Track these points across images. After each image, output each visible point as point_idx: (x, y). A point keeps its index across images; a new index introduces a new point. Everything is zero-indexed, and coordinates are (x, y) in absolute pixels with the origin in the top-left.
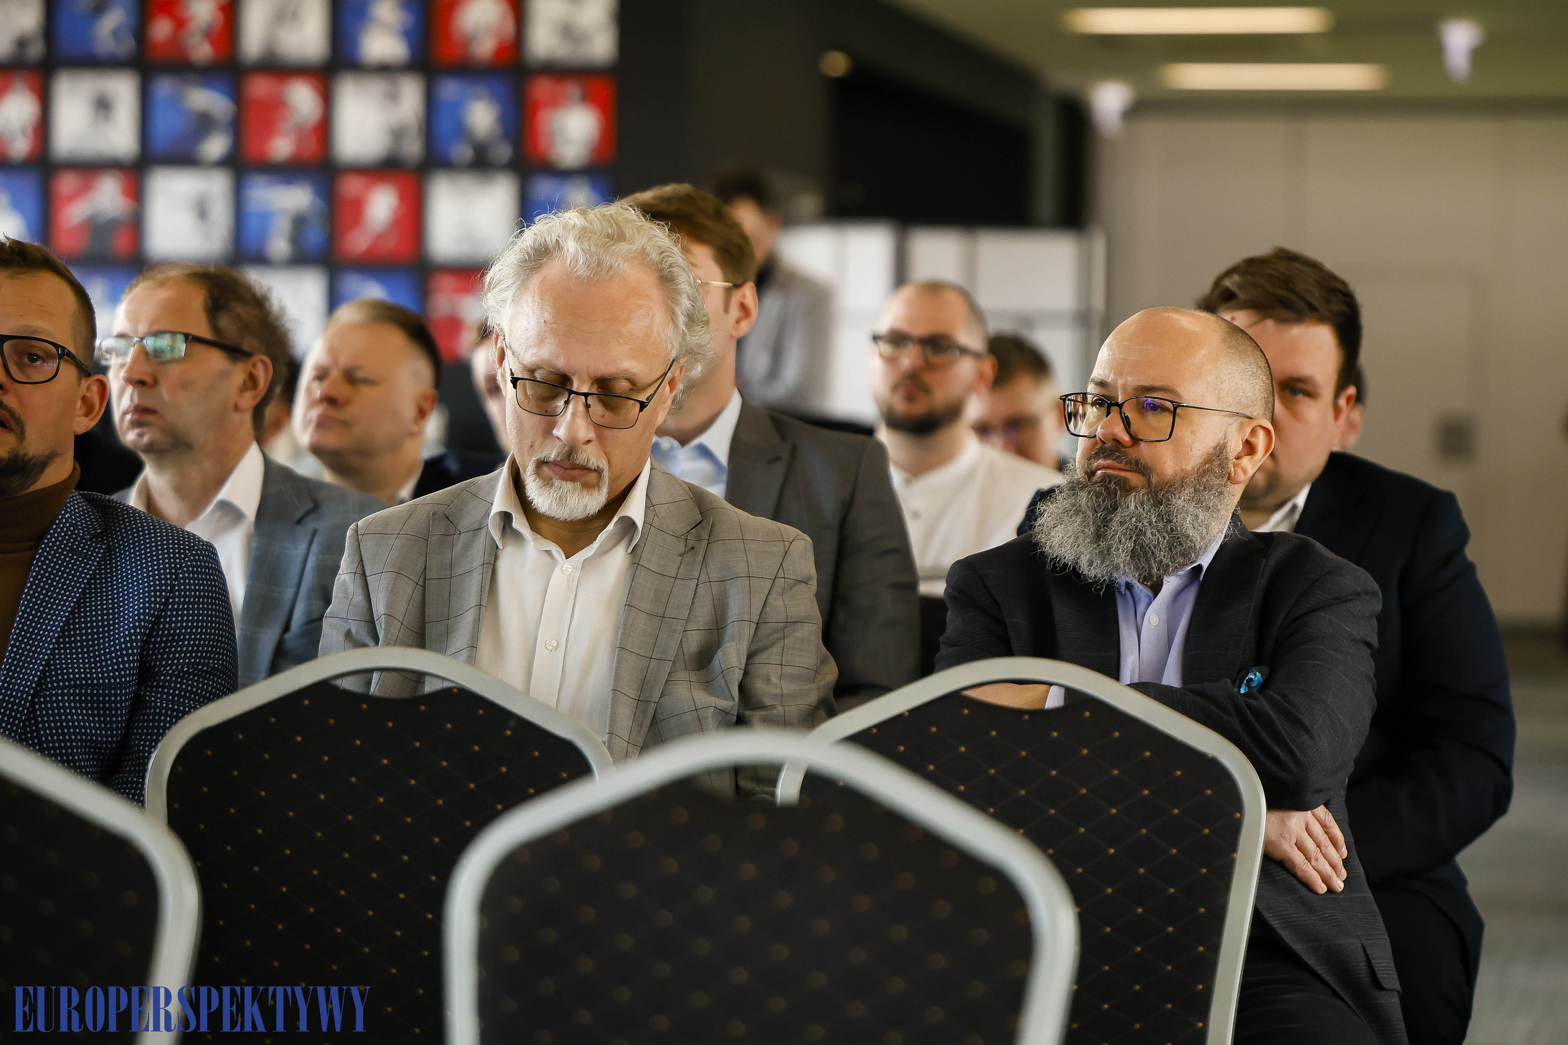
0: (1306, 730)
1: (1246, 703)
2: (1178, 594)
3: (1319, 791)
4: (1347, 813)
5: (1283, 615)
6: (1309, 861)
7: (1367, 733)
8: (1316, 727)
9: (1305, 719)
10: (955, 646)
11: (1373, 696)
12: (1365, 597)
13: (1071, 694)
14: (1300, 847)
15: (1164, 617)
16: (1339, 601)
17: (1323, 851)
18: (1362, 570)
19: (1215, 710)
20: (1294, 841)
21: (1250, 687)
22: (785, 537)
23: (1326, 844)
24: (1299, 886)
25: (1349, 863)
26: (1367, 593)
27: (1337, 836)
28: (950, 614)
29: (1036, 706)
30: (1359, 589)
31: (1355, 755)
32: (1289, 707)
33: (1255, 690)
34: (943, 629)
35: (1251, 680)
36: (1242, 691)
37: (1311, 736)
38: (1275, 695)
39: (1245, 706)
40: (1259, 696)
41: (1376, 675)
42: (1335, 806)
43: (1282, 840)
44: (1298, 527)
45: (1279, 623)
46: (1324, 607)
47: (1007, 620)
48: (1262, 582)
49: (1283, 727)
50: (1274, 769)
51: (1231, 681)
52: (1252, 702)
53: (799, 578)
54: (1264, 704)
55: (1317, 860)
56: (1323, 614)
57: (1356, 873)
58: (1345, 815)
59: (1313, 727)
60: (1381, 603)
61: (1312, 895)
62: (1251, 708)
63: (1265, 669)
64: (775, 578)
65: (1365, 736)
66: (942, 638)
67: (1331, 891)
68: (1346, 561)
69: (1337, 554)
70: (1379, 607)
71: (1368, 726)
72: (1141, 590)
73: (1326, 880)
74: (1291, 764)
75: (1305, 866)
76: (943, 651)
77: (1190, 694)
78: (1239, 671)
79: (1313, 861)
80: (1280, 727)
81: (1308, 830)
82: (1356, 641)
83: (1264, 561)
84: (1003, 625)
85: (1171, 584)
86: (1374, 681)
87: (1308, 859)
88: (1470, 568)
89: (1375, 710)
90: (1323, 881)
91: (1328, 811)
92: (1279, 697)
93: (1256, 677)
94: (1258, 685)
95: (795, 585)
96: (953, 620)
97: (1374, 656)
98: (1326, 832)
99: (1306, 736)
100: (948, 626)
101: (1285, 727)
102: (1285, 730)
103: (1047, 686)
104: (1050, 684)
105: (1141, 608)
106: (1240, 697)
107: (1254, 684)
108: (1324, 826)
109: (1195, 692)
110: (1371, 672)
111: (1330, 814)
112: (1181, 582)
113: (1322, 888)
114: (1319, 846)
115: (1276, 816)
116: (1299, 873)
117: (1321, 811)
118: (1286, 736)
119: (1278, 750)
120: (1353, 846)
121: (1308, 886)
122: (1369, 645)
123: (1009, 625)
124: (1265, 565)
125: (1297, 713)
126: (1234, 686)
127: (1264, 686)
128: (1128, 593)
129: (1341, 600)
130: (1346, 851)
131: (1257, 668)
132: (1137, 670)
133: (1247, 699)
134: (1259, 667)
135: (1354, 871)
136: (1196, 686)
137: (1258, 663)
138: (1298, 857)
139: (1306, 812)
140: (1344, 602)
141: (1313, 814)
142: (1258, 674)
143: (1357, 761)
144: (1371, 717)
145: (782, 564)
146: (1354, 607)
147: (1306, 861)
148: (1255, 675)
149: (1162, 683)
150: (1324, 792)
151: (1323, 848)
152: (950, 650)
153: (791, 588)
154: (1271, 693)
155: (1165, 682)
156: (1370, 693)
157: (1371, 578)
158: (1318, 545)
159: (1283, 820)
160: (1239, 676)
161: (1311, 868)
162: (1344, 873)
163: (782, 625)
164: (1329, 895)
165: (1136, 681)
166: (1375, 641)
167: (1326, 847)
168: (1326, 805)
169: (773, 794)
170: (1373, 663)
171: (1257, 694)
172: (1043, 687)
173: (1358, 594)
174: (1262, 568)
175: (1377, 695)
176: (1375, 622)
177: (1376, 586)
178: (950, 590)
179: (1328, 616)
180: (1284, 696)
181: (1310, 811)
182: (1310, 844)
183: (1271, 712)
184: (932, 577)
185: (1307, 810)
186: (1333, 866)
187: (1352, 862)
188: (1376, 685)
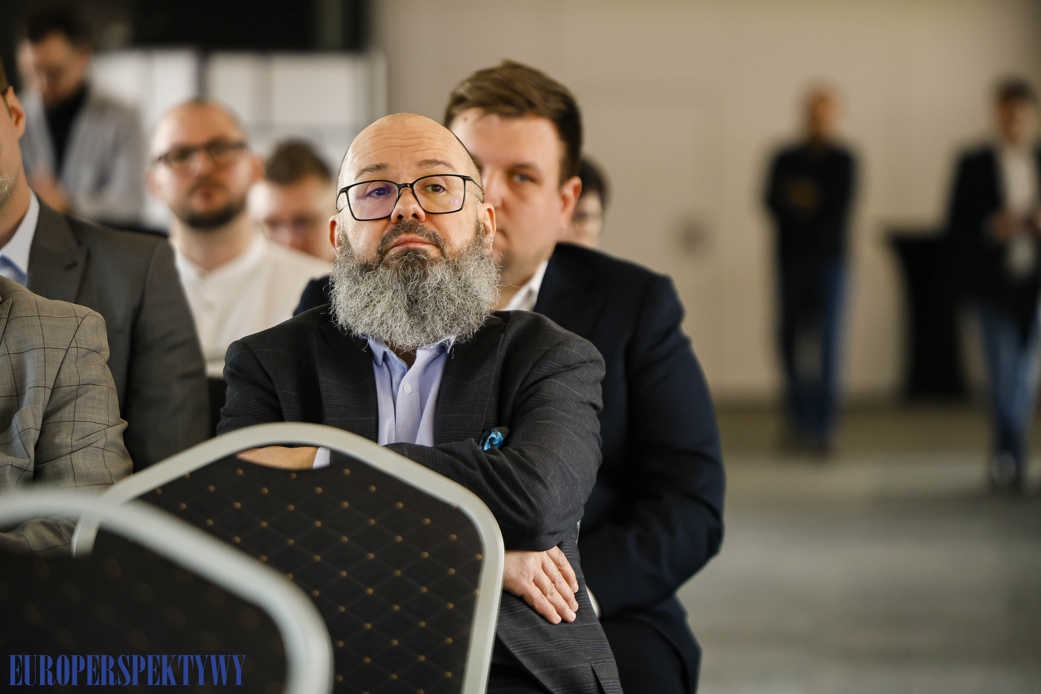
0: (541, 480)
1: (489, 459)
2: (429, 365)
3: (554, 533)
4: (578, 554)
5: (520, 382)
6: (546, 595)
7: (594, 482)
8: (549, 478)
9: (540, 472)
10: (234, 416)
11: (598, 450)
12: (590, 364)
13: (335, 455)
14: (537, 583)
15: (416, 386)
16: (568, 369)
17: (557, 587)
18: (587, 341)
19: (462, 465)
20: (532, 578)
21: (492, 445)
22: (77, 314)
23: (560, 580)
24: (537, 618)
25: (581, 596)
26: (591, 361)
27: (570, 573)
28: (229, 389)
29: (305, 466)
30: (585, 358)
31: (584, 501)
32: (528, 463)
33: (496, 448)
34: (223, 404)
35: (493, 439)
36: (486, 448)
37: (545, 486)
38: (513, 451)
39: (487, 461)
40: (500, 452)
41: (602, 433)
42: (567, 547)
43: (522, 578)
44: (537, 307)
45: (516, 389)
46: (554, 374)
47: (278, 392)
48: (501, 353)
49: (520, 478)
50: (513, 514)
51: (476, 441)
52: (494, 457)
53: (92, 348)
54: (503, 459)
55: (552, 594)
56: (554, 381)
57: (586, 605)
58: (577, 555)
59: (546, 478)
60: (605, 370)
61: (549, 625)
62: (493, 463)
63: (505, 429)
64: (68, 349)
65: (593, 486)
66: (222, 410)
67: (564, 621)
68: (573, 334)
69: (566, 328)
70: (603, 374)
71: (595, 477)
72: (396, 362)
73: (560, 612)
74: (528, 510)
75: (542, 600)
76: (223, 421)
77: (440, 451)
78: (483, 431)
79: (548, 596)
80: (518, 478)
81: (544, 568)
82: (584, 403)
83: (503, 336)
84: (275, 397)
85: (422, 356)
86: (600, 437)
87: (545, 594)
88: (685, 342)
89: (601, 463)
90: (558, 613)
91: (561, 552)
92: (516, 453)
93: (497, 436)
94: (500, 443)
95: (87, 354)
96: (231, 394)
97: (599, 417)
98: (559, 570)
99: (540, 486)
100: (227, 399)
101: (523, 479)
102: (522, 481)
103: (315, 448)
104: (317, 447)
105: (396, 378)
106: (482, 453)
107: (496, 443)
108: (558, 565)
109: (444, 450)
110: (597, 430)
111: (563, 554)
112: (431, 355)
113: (557, 619)
114: (553, 582)
115: (515, 557)
116: (537, 606)
117: (555, 551)
118: (523, 486)
119: (516, 498)
120: (583, 581)
121: (544, 617)
122: (595, 407)
123: (280, 396)
124: (504, 339)
125: (532, 466)
126: (479, 445)
127: (504, 444)
128: (384, 364)
129: (569, 368)
130: (578, 586)
131: (498, 428)
132: (394, 432)
133: (487, 455)
134: (500, 428)
135: (584, 603)
136: (444, 445)
137: (498, 424)
138: (535, 593)
139: (541, 553)
140: (573, 369)
141: (549, 555)
142: (499, 434)
143: (587, 506)
144: (597, 469)
145: (74, 336)
146: (581, 374)
147: (543, 595)
148: (497, 434)
149: (416, 443)
150: (558, 534)
151: (557, 584)
152: (229, 419)
153: (84, 356)
154: (510, 449)
155: (418, 442)
156: (597, 448)
157: (595, 348)
158: (550, 322)
159: (522, 560)
160: (483, 436)
161: (547, 601)
162: (576, 605)
163: (75, 387)
164: (563, 625)
165: (393, 441)
166: (600, 403)
167: (560, 583)
168: (560, 546)
169: (70, 543)
170: (598, 422)
171: (498, 450)
172: (311, 450)
173: (584, 362)
174: (501, 341)
175: (602, 450)
176: (600, 388)
177: (599, 355)
178: (228, 368)
179: (559, 382)
180: (521, 452)
181: (545, 552)
182: (546, 581)
183: (510, 466)
184: (215, 360)
185: (543, 550)
186: (566, 600)
187: (583, 595)
188: (602, 442)
